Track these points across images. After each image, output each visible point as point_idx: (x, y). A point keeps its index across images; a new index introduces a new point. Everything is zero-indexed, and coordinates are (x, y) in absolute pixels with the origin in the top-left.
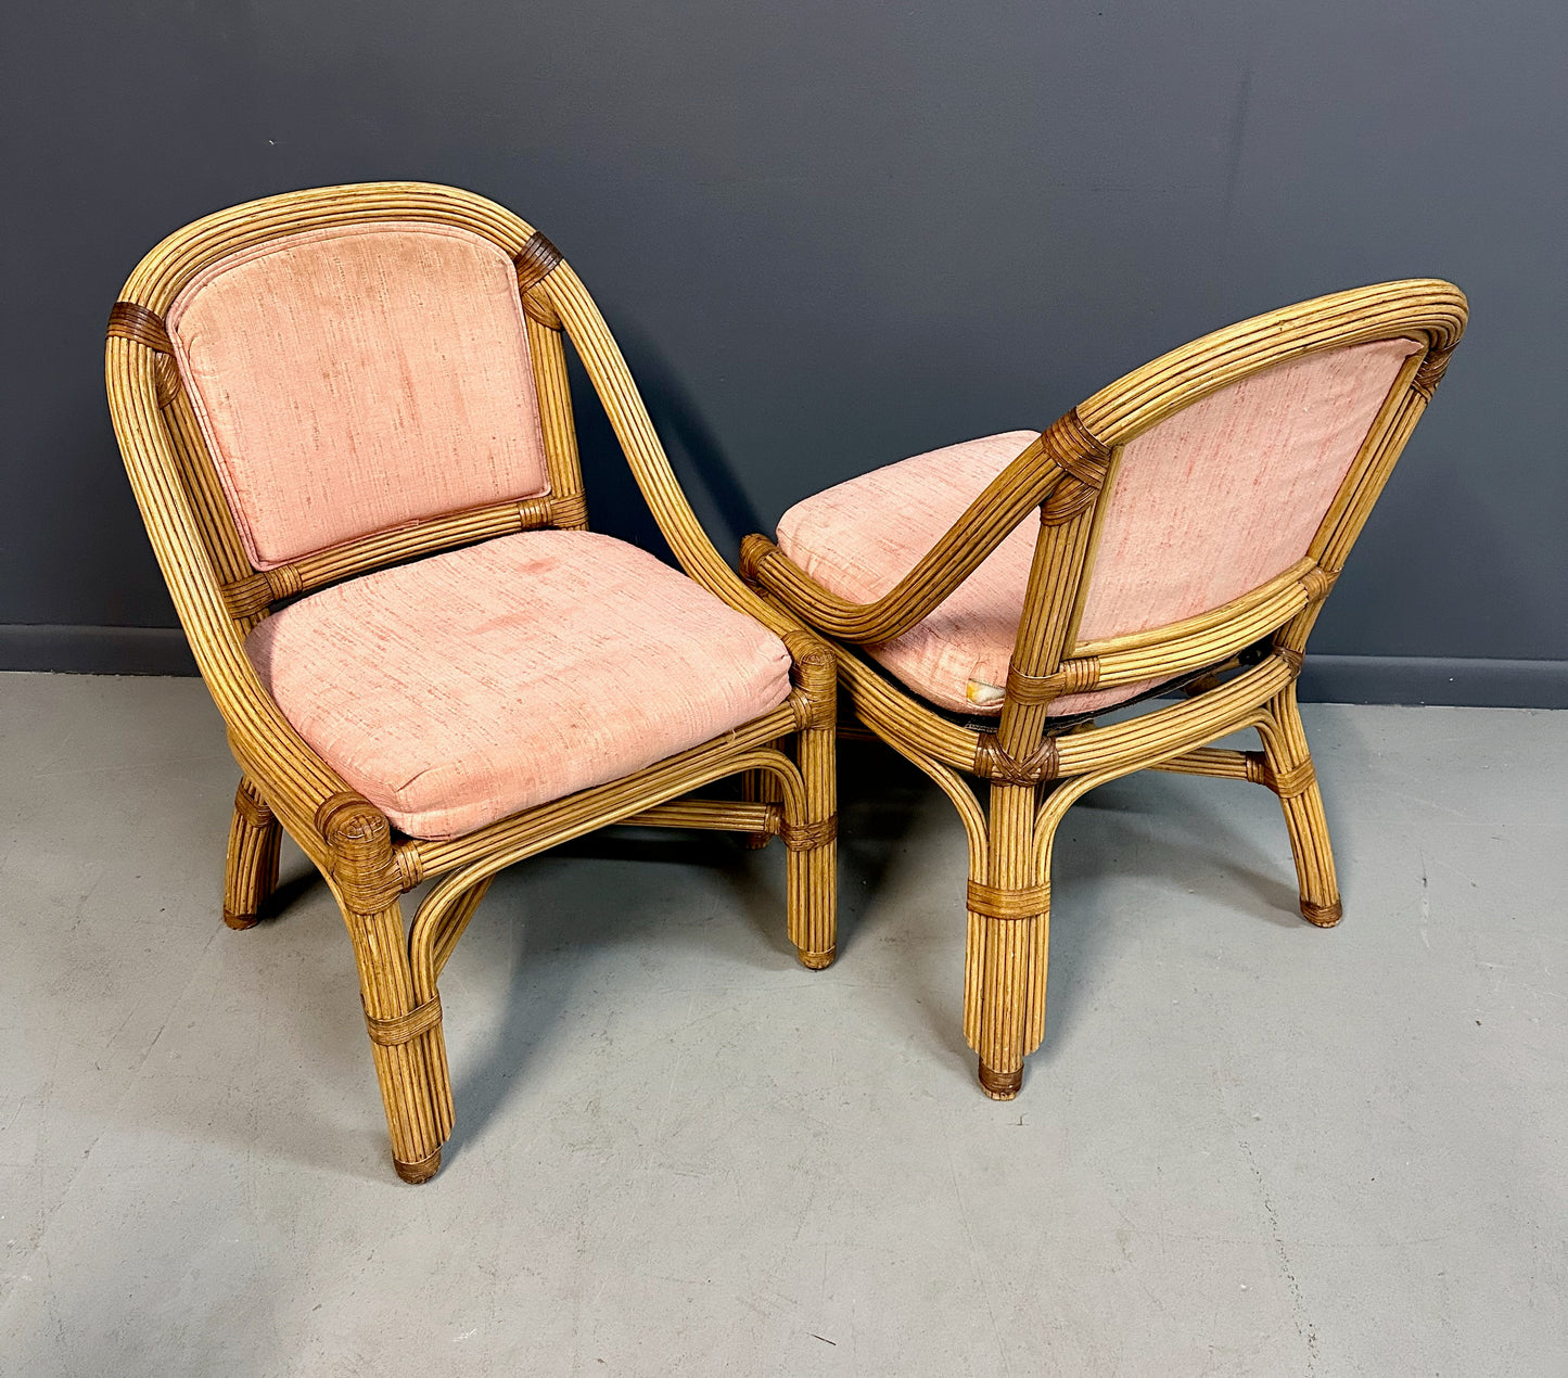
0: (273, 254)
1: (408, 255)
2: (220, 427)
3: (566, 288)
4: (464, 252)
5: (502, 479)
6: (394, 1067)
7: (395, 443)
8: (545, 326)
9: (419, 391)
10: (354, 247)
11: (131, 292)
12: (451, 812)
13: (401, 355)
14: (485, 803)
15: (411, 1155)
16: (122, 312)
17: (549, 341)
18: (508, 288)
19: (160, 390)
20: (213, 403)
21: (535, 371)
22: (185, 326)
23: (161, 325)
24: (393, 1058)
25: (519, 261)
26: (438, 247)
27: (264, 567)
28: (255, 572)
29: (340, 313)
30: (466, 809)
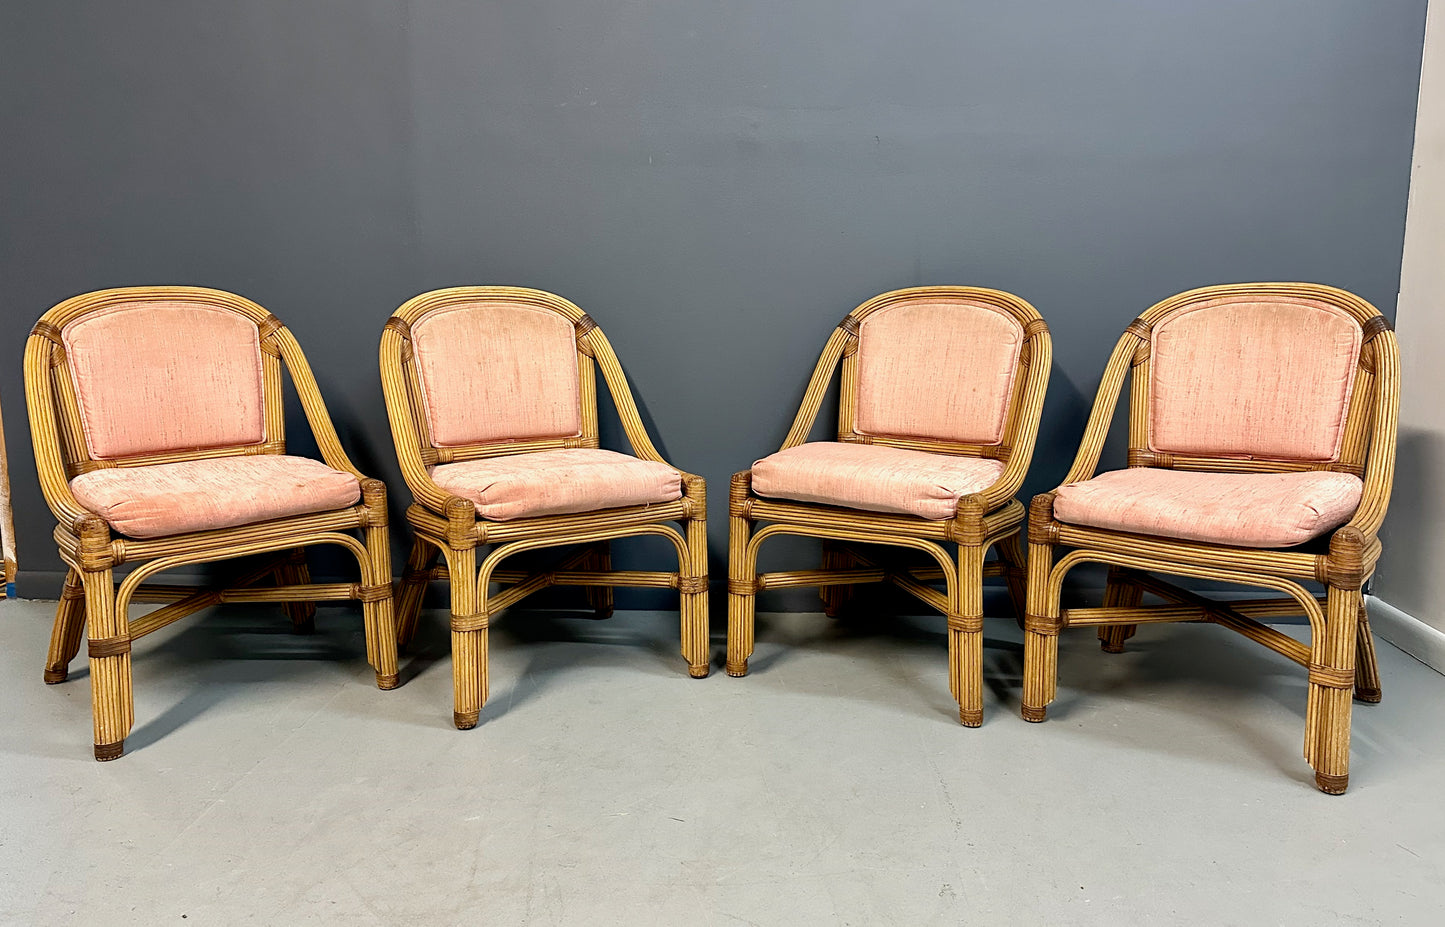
0: (464, 309)
1: (525, 318)
2: (428, 377)
3: (599, 340)
4: (551, 319)
5: (557, 423)
6: (462, 646)
7: (507, 398)
8: (586, 356)
9: (522, 376)
10: (500, 311)
11: (397, 314)
12: (504, 505)
13: (516, 360)
14: (520, 502)
15: (464, 707)
16: (393, 321)
17: (588, 363)
18: (570, 337)
19: (403, 355)
20: (426, 366)
21: (580, 376)
22: (419, 331)
23: (409, 329)
24: (462, 640)
25: (577, 326)
26: (539, 315)
27: (437, 445)
28: (432, 447)
29: (490, 338)
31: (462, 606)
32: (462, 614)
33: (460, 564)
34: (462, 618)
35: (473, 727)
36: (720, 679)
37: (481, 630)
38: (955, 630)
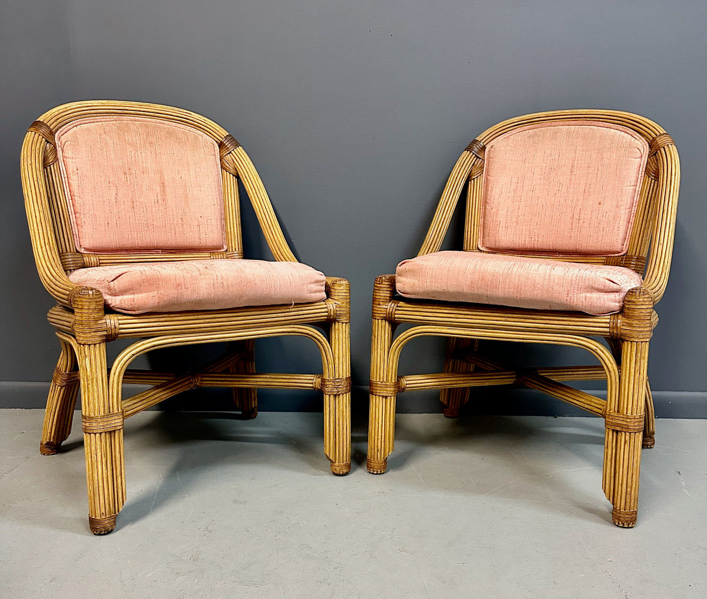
0: (110, 123)
1: (170, 134)
2: (71, 182)
3: (242, 159)
4: (196, 137)
5: (203, 236)
6: (93, 448)
7: (154, 209)
8: (230, 173)
9: (168, 189)
10: (147, 126)
11: (41, 119)
12: (136, 296)
13: (161, 173)
14: (155, 293)
15: (98, 512)
16: (37, 124)
17: (232, 181)
18: (215, 155)
19: (45, 159)
20: (70, 171)
21: (223, 194)
22: (63, 138)
23: (52, 134)
24: (93, 442)
25: (221, 145)
26: (184, 133)
27: (82, 251)
28: (77, 251)
29: (137, 150)
30: (144, 295)
31: (91, 406)
32: (92, 415)
33: (87, 359)
34: (93, 418)
35: (109, 532)
36: (360, 475)
37: (114, 431)
38: (613, 430)
